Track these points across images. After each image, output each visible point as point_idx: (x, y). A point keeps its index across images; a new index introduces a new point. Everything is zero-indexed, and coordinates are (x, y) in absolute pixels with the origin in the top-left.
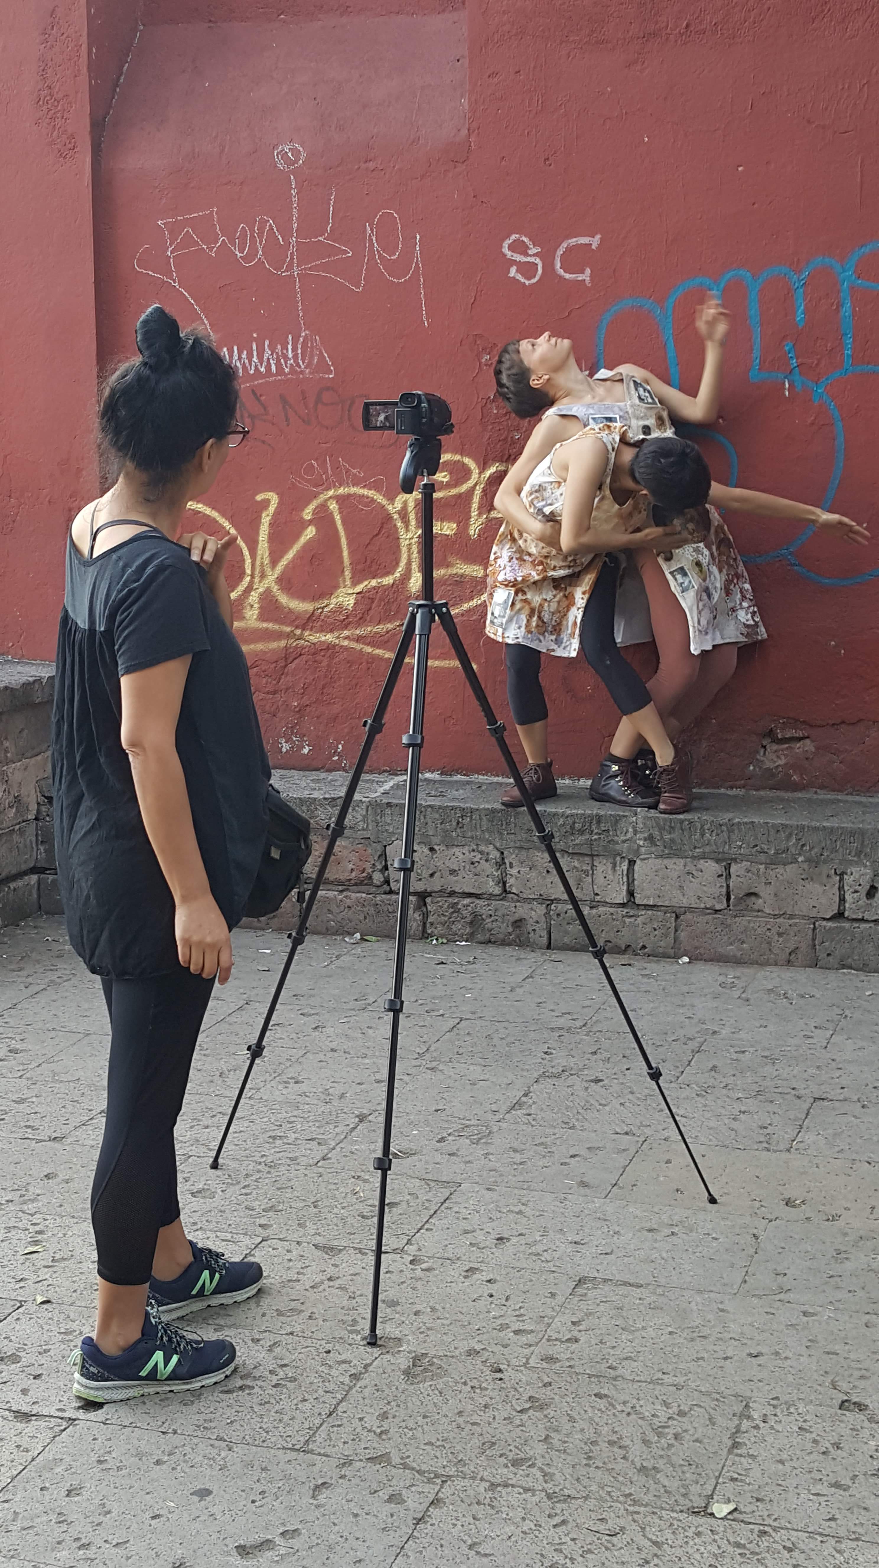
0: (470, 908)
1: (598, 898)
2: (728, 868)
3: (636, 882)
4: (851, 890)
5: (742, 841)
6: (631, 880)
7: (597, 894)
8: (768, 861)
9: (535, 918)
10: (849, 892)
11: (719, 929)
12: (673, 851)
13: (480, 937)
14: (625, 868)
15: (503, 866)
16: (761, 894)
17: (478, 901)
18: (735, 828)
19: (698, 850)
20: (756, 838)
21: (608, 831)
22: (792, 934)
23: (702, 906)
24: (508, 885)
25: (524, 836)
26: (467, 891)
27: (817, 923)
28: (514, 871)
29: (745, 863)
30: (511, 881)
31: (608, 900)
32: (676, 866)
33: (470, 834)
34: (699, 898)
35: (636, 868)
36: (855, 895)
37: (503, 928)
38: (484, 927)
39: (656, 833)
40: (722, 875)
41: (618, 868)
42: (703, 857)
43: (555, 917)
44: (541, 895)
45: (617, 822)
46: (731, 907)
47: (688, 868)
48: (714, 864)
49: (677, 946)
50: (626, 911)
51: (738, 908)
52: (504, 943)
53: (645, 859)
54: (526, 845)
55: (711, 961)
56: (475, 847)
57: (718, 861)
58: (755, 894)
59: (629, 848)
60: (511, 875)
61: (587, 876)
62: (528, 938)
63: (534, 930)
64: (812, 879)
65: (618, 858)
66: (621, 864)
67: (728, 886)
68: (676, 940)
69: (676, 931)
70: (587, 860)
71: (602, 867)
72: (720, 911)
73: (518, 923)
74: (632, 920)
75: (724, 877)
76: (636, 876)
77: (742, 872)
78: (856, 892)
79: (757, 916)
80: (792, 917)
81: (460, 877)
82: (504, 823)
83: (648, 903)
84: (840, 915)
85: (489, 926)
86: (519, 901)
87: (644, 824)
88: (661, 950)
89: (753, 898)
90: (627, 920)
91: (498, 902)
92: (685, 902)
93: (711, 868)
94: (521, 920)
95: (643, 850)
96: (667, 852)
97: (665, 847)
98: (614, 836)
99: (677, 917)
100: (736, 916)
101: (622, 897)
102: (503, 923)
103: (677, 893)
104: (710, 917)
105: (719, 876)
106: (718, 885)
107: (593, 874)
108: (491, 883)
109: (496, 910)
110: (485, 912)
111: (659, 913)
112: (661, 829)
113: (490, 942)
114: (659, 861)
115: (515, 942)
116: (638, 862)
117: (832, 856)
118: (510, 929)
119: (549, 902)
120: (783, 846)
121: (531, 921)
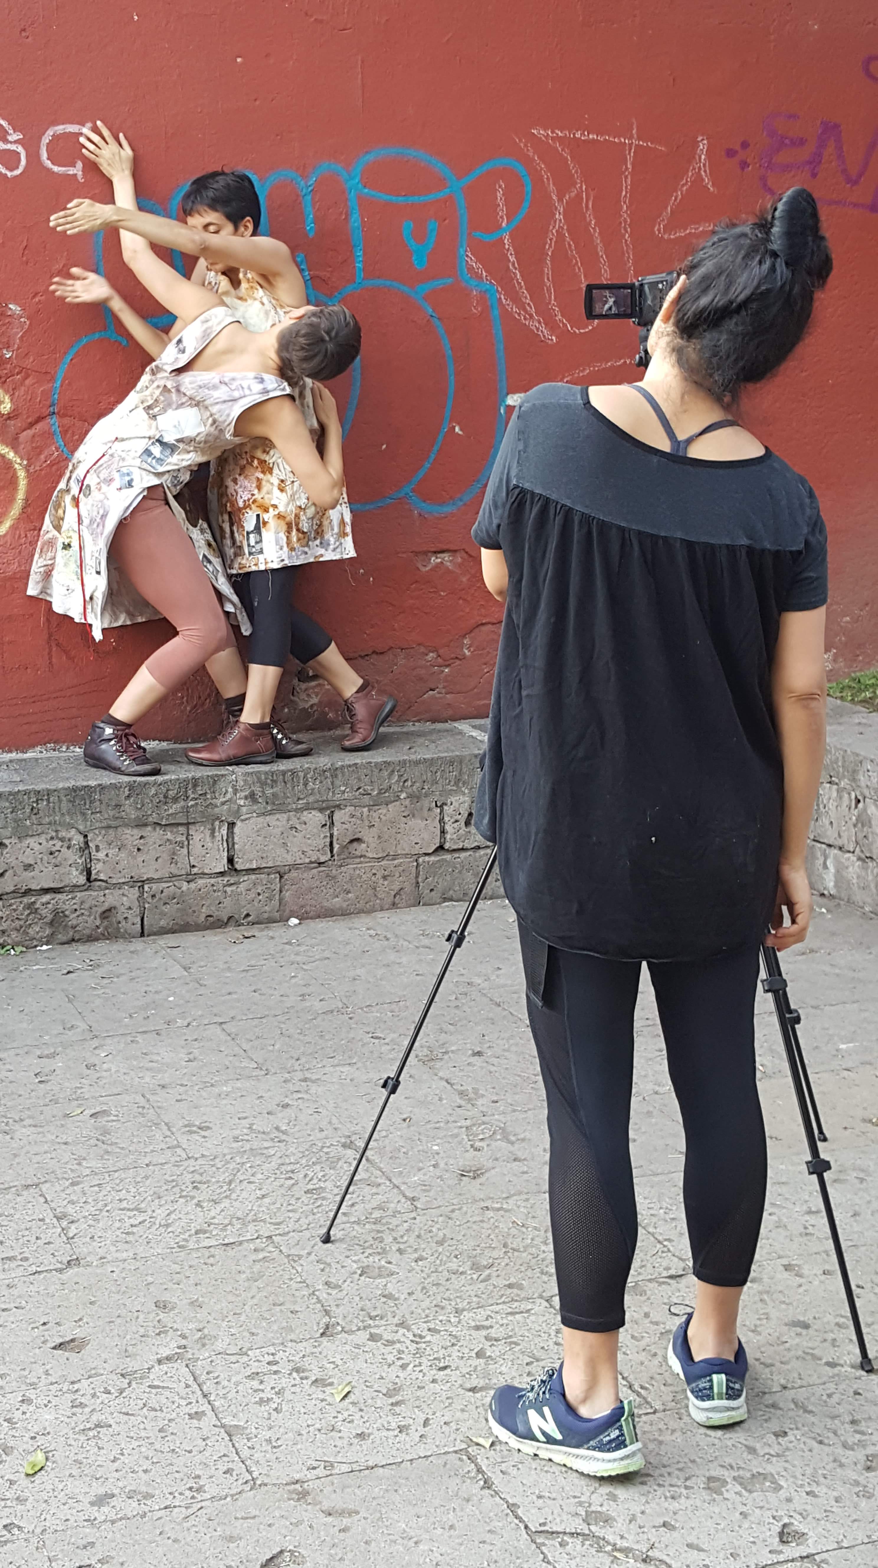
0: (50, 906)
1: (195, 870)
2: (331, 816)
3: (236, 846)
4: (453, 820)
5: (346, 785)
6: (230, 846)
7: (194, 866)
8: (371, 803)
9: (127, 904)
10: (450, 823)
11: (325, 883)
12: (276, 806)
13: (61, 937)
14: (225, 832)
15: (87, 852)
16: (365, 839)
17: (59, 896)
18: (338, 772)
19: (301, 802)
20: (359, 779)
21: (205, 794)
22: (397, 875)
23: (307, 860)
24: (93, 872)
25: (111, 813)
26: (46, 886)
27: (421, 860)
28: (101, 855)
29: (348, 808)
30: (96, 868)
31: (206, 871)
32: (279, 821)
33: (47, 820)
34: (303, 852)
35: (236, 830)
36: (456, 825)
37: (90, 922)
38: (66, 926)
39: (257, 789)
40: (325, 825)
41: (217, 834)
42: (308, 808)
43: (150, 900)
44: (132, 877)
45: (215, 782)
46: (336, 857)
47: (291, 823)
48: (319, 814)
49: (282, 908)
50: (226, 879)
51: (342, 857)
52: (91, 939)
53: (246, 819)
54: (113, 823)
55: (319, 917)
56: (54, 834)
57: (321, 810)
58: (358, 840)
59: (229, 810)
60: (98, 860)
61: (182, 847)
62: (118, 929)
63: (126, 918)
64: (413, 816)
65: (217, 823)
66: (220, 828)
67: (332, 836)
68: (280, 900)
69: (281, 891)
70: (182, 829)
71: (199, 835)
72: (323, 863)
73: (107, 914)
74: (234, 888)
75: (327, 827)
76: (236, 839)
77: (346, 818)
78: (457, 821)
79: (361, 863)
80: (395, 857)
81: (37, 871)
82: (88, 802)
83: (251, 867)
84: (441, 848)
85: (74, 922)
86: (107, 889)
87: (245, 781)
88: (266, 915)
89: (355, 844)
90: (228, 889)
91: (83, 894)
92: (290, 860)
93: (316, 818)
94: (109, 910)
95: (244, 809)
96: (269, 808)
97: (267, 803)
98: (212, 799)
99: (281, 877)
100: (341, 866)
101: (222, 865)
102: (89, 916)
103: (281, 851)
104: (315, 871)
105: (323, 826)
106: (322, 836)
107: (189, 844)
108: (75, 873)
109: (82, 903)
110: (68, 907)
111: (263, 876)
112: (263, 784)
113: (73, 940)
114: (261, 819)
115: (104, 935)
116: (239, 824)
117: (433, 788)
118: (98, 922)
119: (139, 884)
120: (385, 785)
121: (122, 909)
